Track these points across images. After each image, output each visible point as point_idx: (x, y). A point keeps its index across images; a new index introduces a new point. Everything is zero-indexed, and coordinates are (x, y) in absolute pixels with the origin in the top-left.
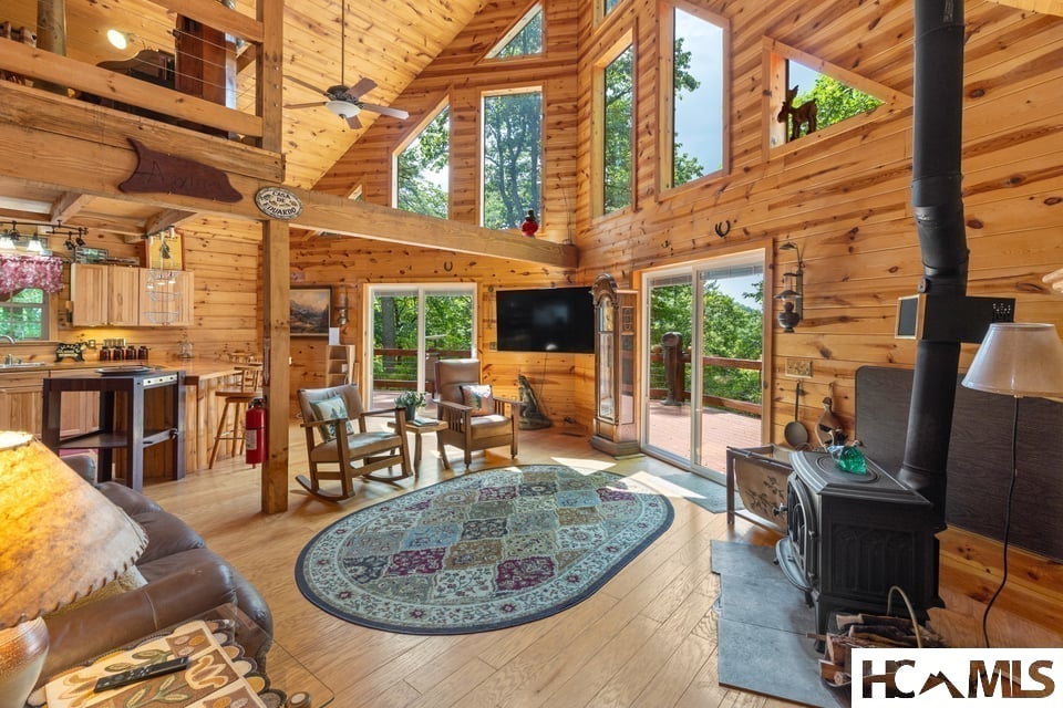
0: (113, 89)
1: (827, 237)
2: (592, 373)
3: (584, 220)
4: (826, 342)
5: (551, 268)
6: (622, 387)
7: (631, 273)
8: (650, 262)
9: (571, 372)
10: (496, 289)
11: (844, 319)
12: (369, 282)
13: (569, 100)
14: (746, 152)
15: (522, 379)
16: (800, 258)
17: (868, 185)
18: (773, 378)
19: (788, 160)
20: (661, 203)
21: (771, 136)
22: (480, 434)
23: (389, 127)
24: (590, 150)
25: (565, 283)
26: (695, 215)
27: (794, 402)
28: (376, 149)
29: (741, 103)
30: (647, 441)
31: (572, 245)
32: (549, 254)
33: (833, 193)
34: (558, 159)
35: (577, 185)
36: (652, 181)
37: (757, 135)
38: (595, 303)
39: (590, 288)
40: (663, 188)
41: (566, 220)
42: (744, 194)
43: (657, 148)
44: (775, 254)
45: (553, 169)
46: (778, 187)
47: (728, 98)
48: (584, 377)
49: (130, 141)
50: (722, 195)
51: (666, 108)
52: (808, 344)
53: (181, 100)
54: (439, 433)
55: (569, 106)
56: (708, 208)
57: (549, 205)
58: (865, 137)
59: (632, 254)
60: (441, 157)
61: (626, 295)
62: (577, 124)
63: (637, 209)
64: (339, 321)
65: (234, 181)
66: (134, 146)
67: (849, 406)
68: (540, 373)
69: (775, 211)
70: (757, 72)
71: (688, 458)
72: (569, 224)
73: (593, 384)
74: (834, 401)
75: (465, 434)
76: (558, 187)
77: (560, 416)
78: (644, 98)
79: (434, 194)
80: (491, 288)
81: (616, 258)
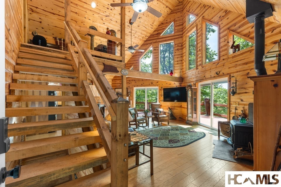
0: (101, 55)
1: (242, 74)
2: (186, 107)
3: (184, 71)
4: (242, 98)
5: (176, 83)
6: (193, 112)
7: (196, 83)
8: (200, 81)
9: (181, 107)
10: (163, 88)
11: (246, 93)
12: (135, 87)
13: (180, 43)
14: (223, 55)
15: (169, 108)
16: (236, 79)
17: (251, 63)
18: (230, 106)
19: (233, 57)
20: (203, 67)
21: (229, 52)
22: (161, 119)
23: (139, 53)
24: (186, 55)
25: (179, 86)
26: (212, 70)
27: (235, 111)
28: (136, 58)
29: (222, 45)
30: (200, 122)
31: (181, 77)
32: (176, 79)
33: (243, 65)
34: (178, 57)
35: (182, 63)
36: (201, 62)
37: (226, 52)
38: (187, 90)
39: (186, 87)
40: (203, 64)
41: (180, 71)
42: (223, 65)
43: (202, 54)
44: (230, 78)
45: (176, 60)
46: (231, 63)
47: (219, 43)
48: (184, 108)
49: (103, 64)
50: (218, 65)
51: (204, 45)
52: (238, 98)
53: (110, 55)
54: (152, 118)
55: (180, 45)
56: (214, 68)
57: (175, 68)
58: (251, 52)
59: (196, 79)
60: (146, 56)
61: (194, 88)
62: (182, 49)
63: (197, 69)
64: (129, 95)
65: (118, 69)
66: (104, 64)
67: (247, 112)
68: (173, 107)
69: (230, 69)
70: (226, 38)
71: (210, 126)
72: (180, 72)
73: (186, 109)
74: (244, 111)
75: (158, 118)
76: (178, 64)
77: (178, 117)
78: (199, 43)
79: (144, 65)
80: (162, 87)
81: (192, 80)
